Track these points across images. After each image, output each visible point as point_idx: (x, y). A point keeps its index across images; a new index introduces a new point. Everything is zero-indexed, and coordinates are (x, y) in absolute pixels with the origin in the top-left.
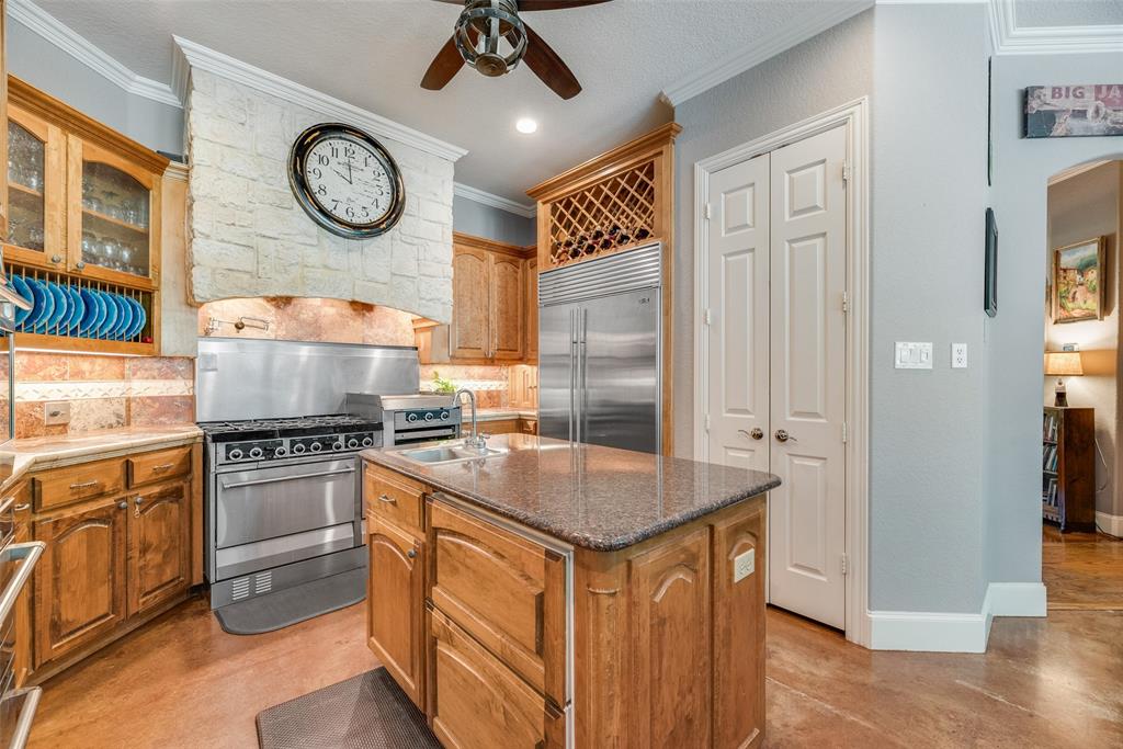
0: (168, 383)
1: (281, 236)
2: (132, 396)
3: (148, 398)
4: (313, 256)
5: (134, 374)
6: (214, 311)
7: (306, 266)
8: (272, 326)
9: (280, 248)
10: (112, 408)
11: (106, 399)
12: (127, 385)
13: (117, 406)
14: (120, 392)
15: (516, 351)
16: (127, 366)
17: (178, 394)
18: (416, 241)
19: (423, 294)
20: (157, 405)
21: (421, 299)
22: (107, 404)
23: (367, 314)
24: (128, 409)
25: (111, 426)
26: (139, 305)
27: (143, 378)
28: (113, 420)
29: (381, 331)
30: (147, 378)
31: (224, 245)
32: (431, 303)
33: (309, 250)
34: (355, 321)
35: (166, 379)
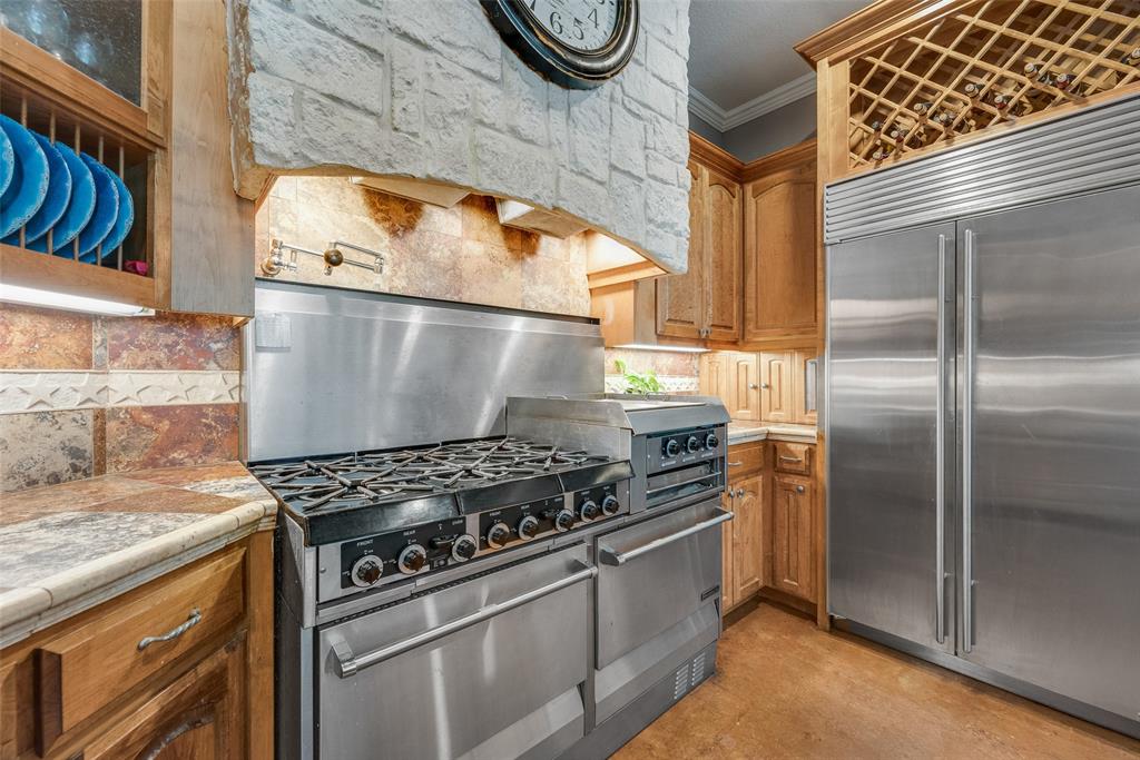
0: (189, 377)
1: (438, 45)
2: (110, 405)
3: (147, 409)
4: (494, 104)
5: (115, 356)
6: (282, 230)
7: (481, 122)
8: (387, 269)
9: (435, 71)
10: (58, 437)
11: (42, 416)
12: (99, 381)
13: (70, 430)
14: (79, 397)
15: (731, 328)
16: (97, 338)
17: (209, 400)
18: (643, 112)
19: (652, 213)
20: (165, 425)
21: (650, 221)
22: (44, 427)
23: (528, 259)
24: (100, 435)
25: (55, 479)
26: (116, 183)
27: (135, 366)
28: (62, 463)
29: (547, 290)
30: (144, 367)
31: (324, 34)
32: (660, 231)
33: (488, 90)
34: (511, 269)
35: (185, 367)
